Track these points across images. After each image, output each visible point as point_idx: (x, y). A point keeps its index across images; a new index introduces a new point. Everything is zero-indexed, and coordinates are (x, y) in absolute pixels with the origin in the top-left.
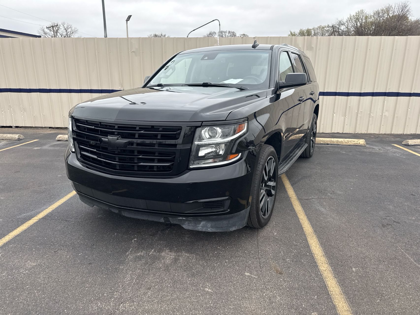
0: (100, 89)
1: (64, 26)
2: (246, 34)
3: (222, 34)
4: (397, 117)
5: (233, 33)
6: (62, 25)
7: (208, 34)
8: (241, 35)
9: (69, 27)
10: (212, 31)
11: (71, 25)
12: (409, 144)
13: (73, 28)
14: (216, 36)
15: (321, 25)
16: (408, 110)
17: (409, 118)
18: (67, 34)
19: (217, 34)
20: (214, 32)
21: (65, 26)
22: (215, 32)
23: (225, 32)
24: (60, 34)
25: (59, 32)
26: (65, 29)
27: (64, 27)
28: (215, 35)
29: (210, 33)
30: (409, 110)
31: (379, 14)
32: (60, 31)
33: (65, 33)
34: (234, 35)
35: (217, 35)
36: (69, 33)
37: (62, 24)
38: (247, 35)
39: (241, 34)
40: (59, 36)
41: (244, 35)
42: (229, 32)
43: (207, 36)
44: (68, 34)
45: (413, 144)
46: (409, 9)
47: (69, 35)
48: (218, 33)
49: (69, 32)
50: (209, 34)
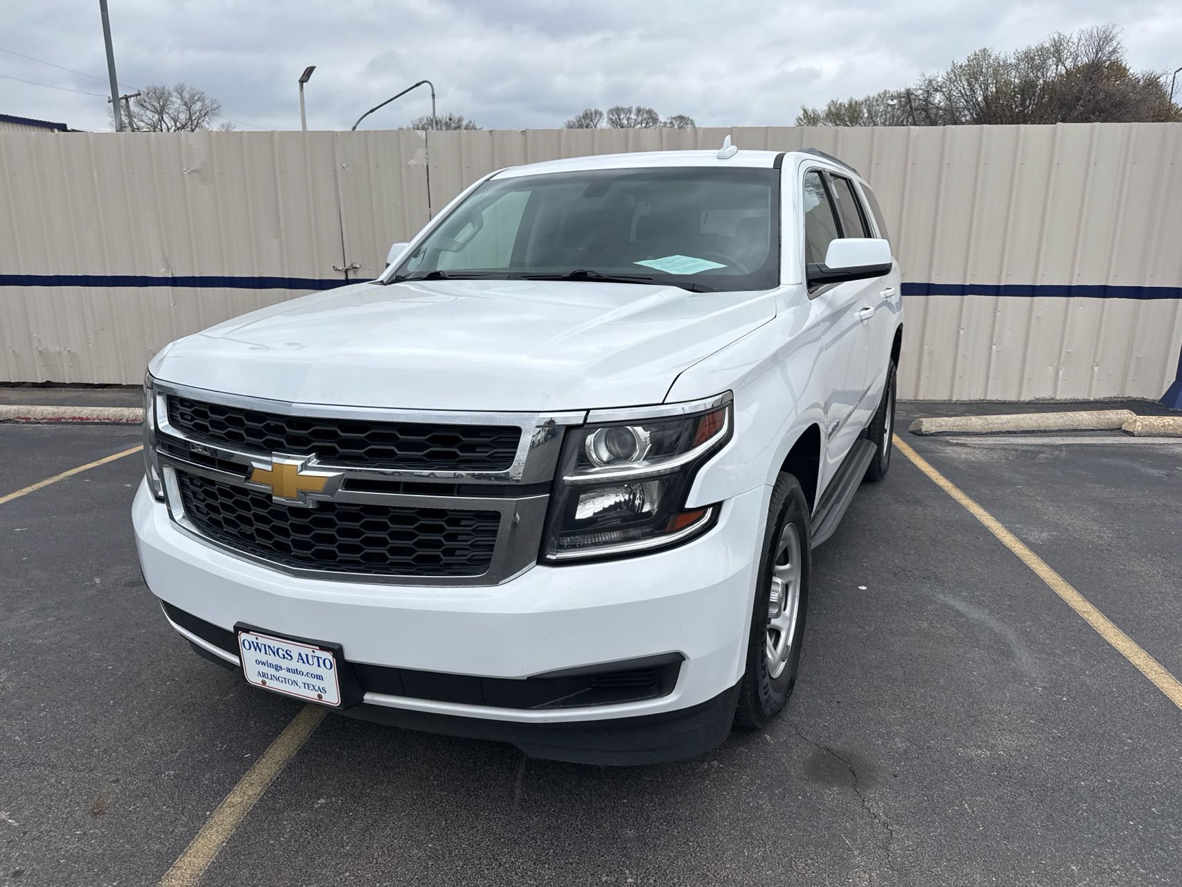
0: (110, 275)
1: (181, 96)
2: (686, 116)
3: (618, 115)
4: (931, 353)
5: (650, 112)
6: (174, 94)
7: (579, 117)
8: (674, 118)
9: (196, 98)
10: (590, 110)
11: (203, 93)
12: (923, 430)
13: (207, 102)
14: (604, 124)
15: (887, 89)
16: (959, 332)
17: (965, 356)
18: (190, 118)
19: (605, 116)
20: (595, 111)
21: (186, 95)
22: (600, 109)
23: (630, 111)
24: (172, 118)
25: (170, 112)
26: (186, 104)
27: (182, 98)
28: (598, 120)
29: (586, 114)
30: (962, 332)
31: (1033, 59)
32: (171, 109)
33: (183, 117)
34: (652, 118)
35: (606, 119)
36: (198, 113)
37: (176, 90)
38: (688, 119)
39: (673, 116)
40: (167, 123)
41: (681, 118)
42: (639, 111)
43: (578, 122)
44: (193, 118)
45: (934, 429)
46: (1119, 46)
47: (196, 121)
48: (608, 113)
49: (195, 113)
50: (581, 115)
